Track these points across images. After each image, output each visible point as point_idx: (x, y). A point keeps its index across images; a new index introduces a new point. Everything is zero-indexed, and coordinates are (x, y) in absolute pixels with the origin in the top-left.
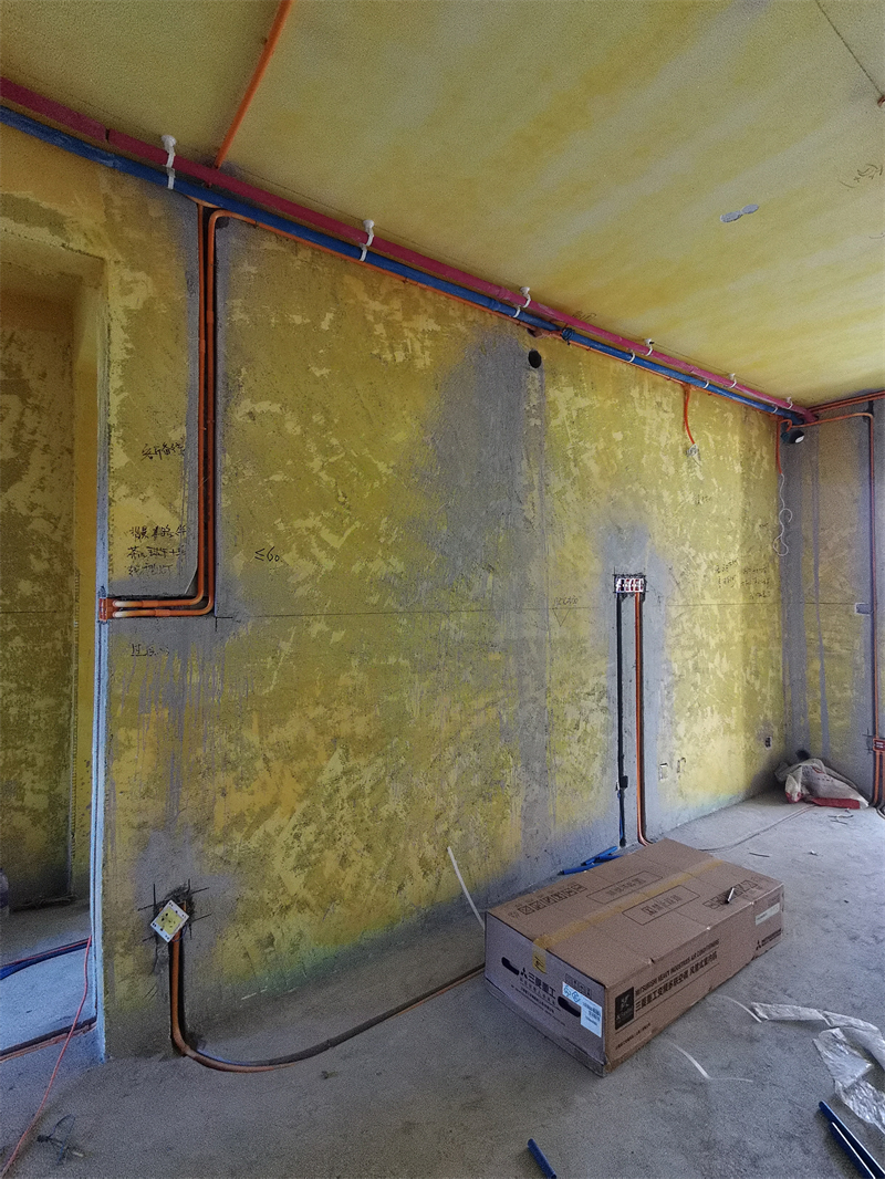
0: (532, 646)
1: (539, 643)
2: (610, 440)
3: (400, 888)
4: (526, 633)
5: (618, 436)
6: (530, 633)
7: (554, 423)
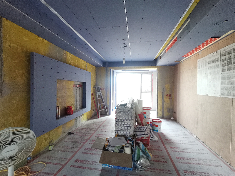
0: (64, 96)
1: (65, 97)
2: (75, 61)
3: (41, 145)
4: (63, 94)
5: (77, 61)
6: (64, 94)
7: (68, 57)
